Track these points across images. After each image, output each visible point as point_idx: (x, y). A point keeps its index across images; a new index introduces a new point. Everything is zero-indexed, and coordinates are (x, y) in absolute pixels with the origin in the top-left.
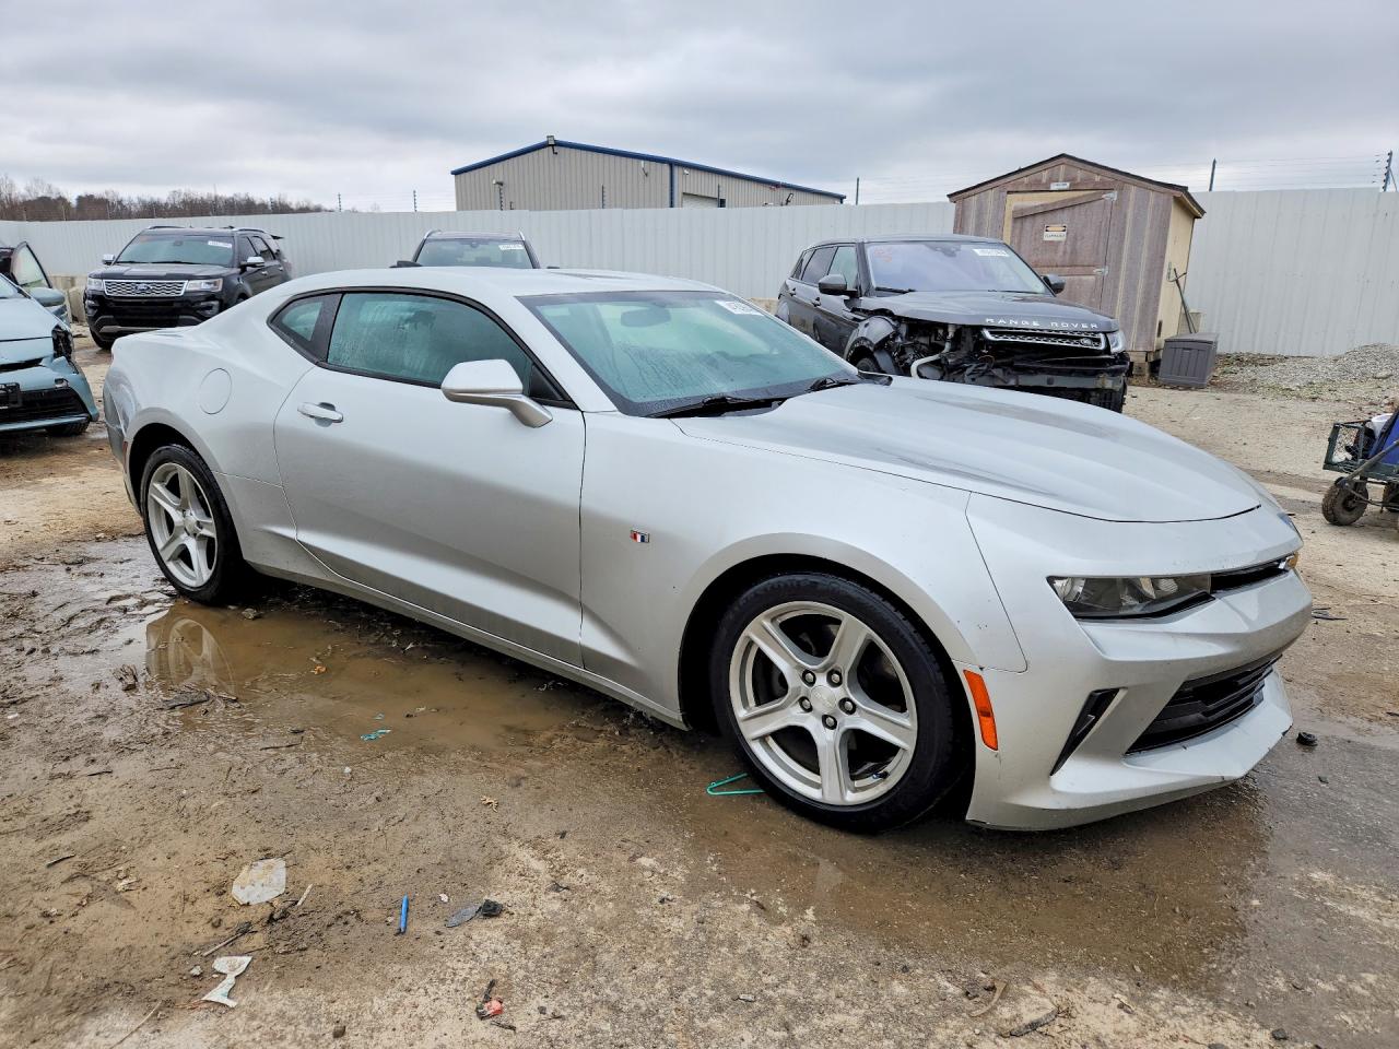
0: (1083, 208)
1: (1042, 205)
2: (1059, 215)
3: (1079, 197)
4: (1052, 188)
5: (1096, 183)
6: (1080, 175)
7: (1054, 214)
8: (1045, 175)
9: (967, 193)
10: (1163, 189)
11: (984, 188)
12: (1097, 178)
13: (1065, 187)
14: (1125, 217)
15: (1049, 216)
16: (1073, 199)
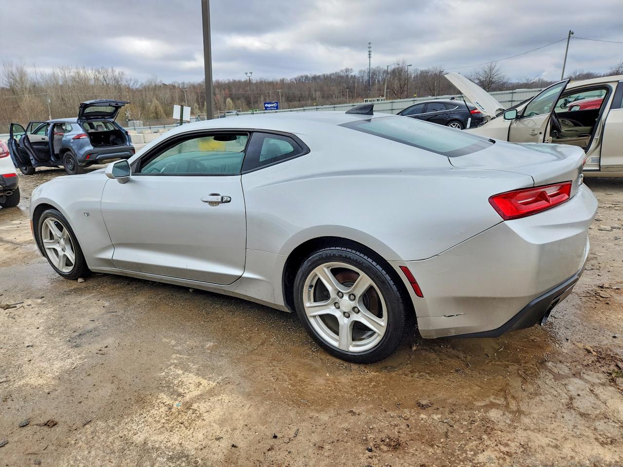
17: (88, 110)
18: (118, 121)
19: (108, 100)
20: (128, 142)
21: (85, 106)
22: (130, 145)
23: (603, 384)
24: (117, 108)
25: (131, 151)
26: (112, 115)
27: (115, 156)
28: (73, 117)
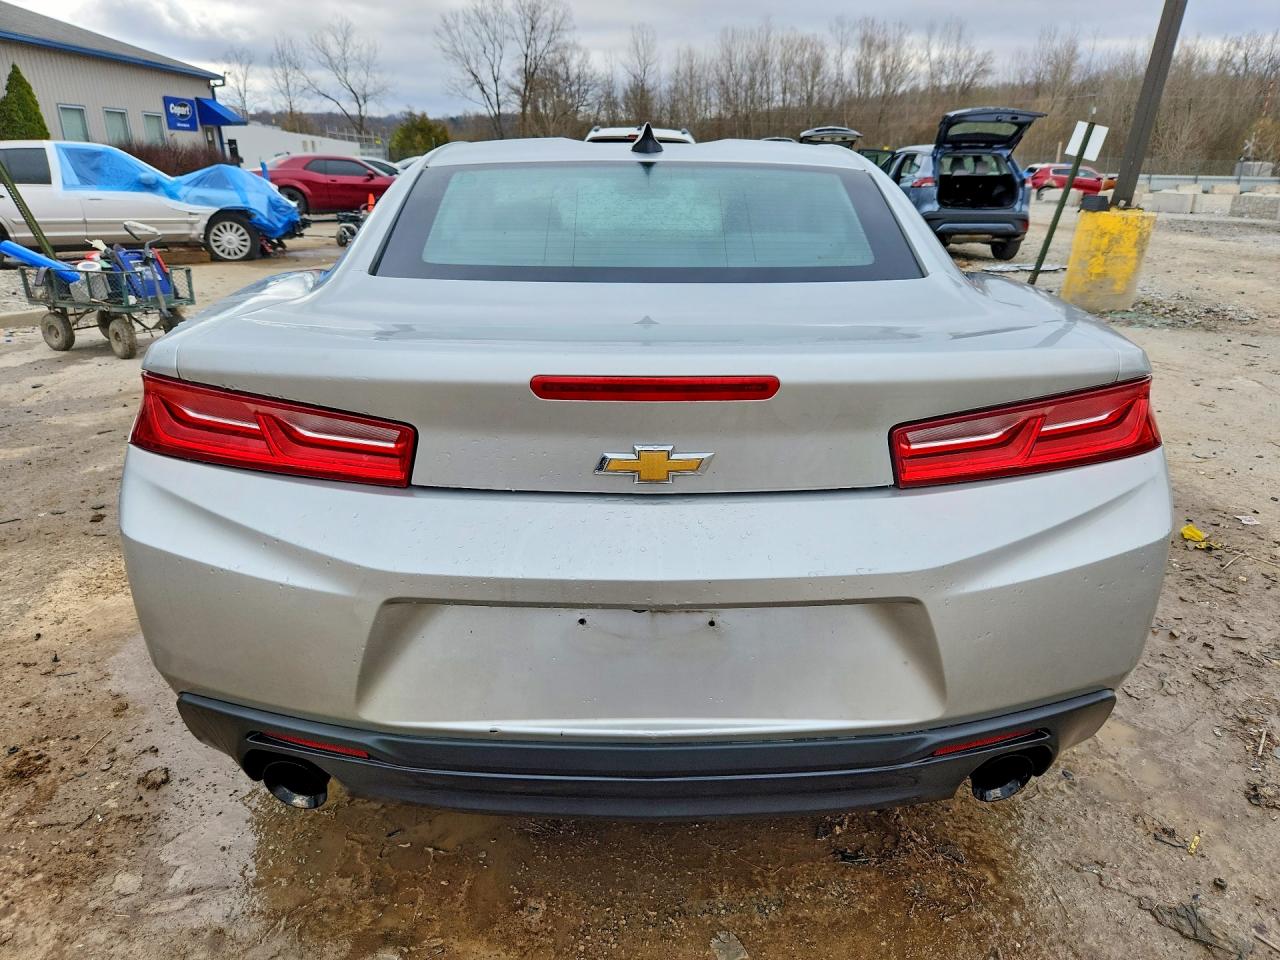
17: (955, 131)
18: (1018, 154)
19: (1002, 109)
20: (1019, 203)
21: (949, 122)
22: (1021, 211)
24: (1022, 127)
25: (1018, 223)
26: (1010, 142)
27: (979, 229)
28: (924, 143)
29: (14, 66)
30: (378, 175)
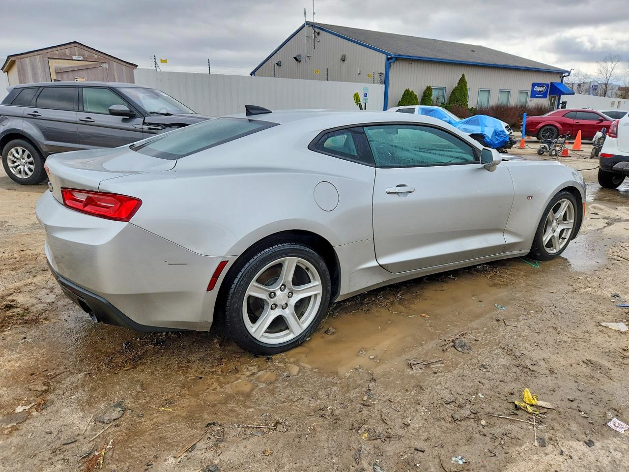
0: (92, 70)
1: (71, 67)
2: (81, 72)
3: (90, 65)
4: (73, 58)
5: (96, 59)
6: (86, 53)
7: (78, 72)
8: (67, 52)
9: (23, 56)
10: (127, 65)
11: (31, 54)
12: (96, 56)
13: (80, 59)
14: (114, 76)
15: (76, 73)
16: (86, 65)
23: (33, 305)
29: (463, 75)
30: (606, 120)
